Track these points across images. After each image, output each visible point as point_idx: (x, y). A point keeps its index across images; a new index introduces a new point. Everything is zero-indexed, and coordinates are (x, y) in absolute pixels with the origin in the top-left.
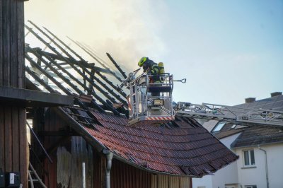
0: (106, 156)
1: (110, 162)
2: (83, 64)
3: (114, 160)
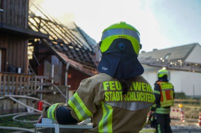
0: (66, 64)
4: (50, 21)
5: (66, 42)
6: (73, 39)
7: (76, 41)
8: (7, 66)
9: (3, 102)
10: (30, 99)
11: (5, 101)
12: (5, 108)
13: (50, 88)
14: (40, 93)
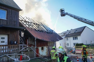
0: (35, 38)
1: (36, 39)
2: (37, 24)
3: (37, 39)
4: (32, 23)
5: (37, 30)
6: (40, 28)
7: (41, 29)
8: (10, 41)
9: (3, 58)
10: (17, 55)
11: (5, 57)
12: (4, 60)
13: (27, 49)
14: (22, 51)
